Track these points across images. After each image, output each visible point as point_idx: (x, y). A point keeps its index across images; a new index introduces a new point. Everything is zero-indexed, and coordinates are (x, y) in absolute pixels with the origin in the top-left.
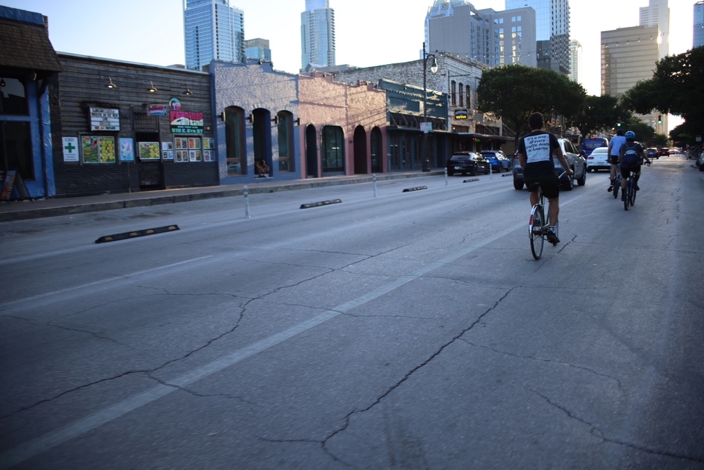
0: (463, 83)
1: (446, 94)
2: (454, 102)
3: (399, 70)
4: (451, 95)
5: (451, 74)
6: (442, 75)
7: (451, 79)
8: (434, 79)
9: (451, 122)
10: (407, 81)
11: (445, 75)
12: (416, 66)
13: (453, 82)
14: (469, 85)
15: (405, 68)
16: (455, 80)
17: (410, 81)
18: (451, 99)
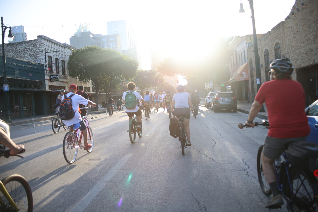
0: (58, 58)
1: (43, 65)
2: (51, 70)
3: (11, 49)
4: (47, 65)
5: (47, 51)
6: (40, 51)
7: (48, 54)
8: (35, 54)
9: (48, 83)
10: (17, 56)
11: (42, 51)
12: (22, 45)
13: (50, 57)
14: (64, 60)
15: (15, 47)
16: (51, 56)
17: (18, 56)
18: (47, 68)
